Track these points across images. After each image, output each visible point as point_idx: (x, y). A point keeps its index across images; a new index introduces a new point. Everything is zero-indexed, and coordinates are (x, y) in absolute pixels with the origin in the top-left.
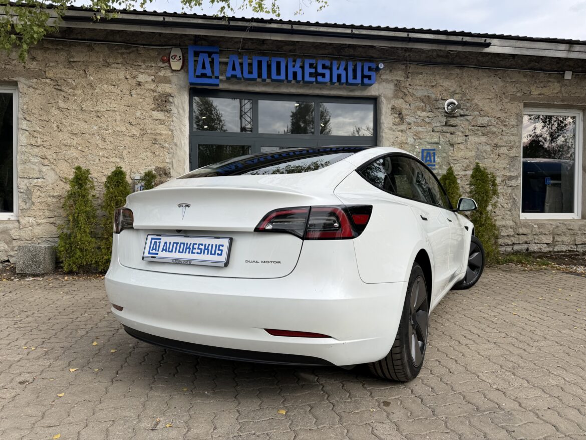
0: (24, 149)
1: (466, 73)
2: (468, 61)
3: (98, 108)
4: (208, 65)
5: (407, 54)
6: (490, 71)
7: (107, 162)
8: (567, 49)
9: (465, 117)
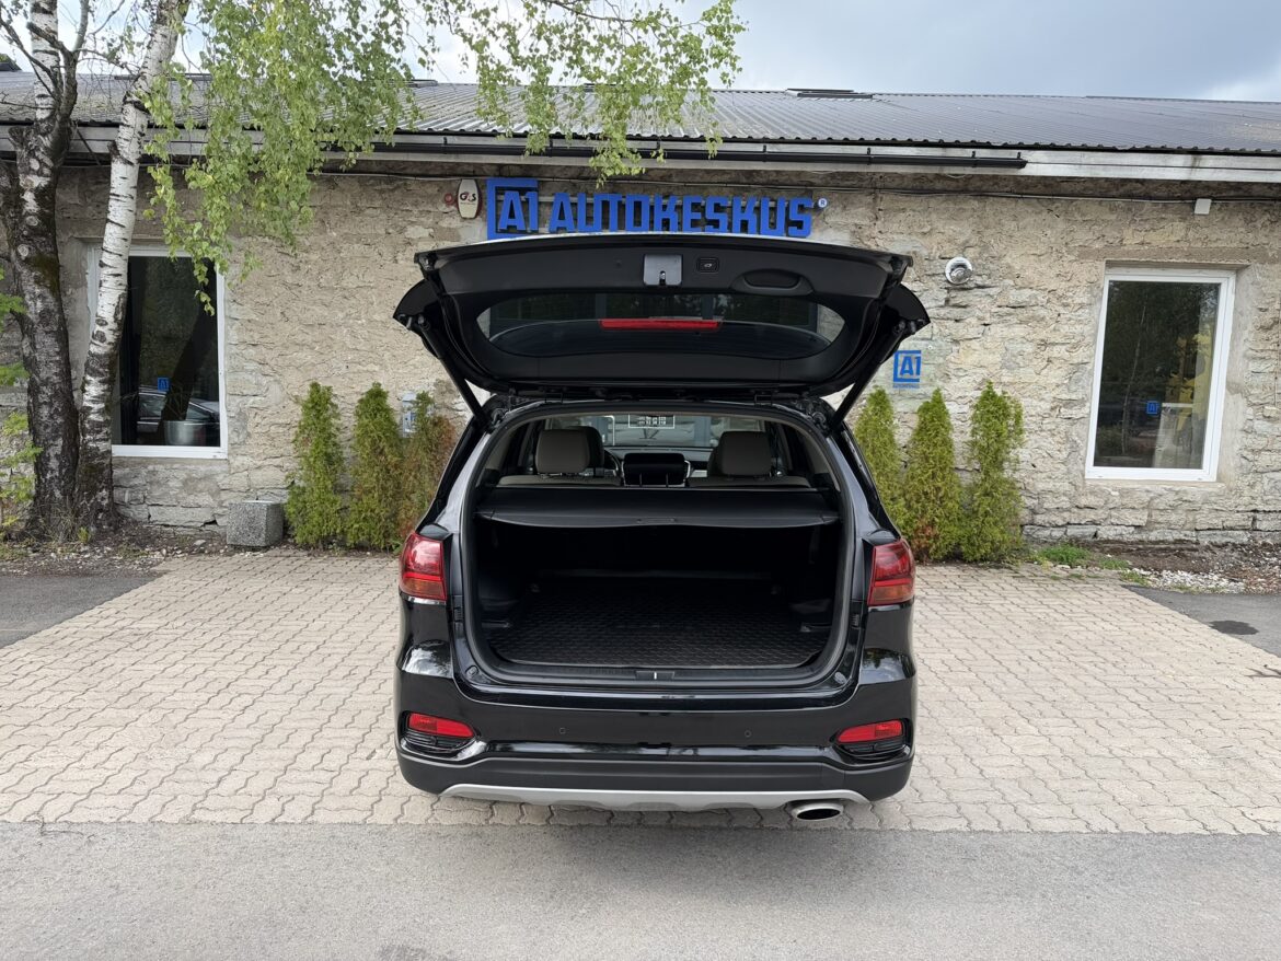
0: (234, 350)
1: (991, 207)
3: (344, 284)
4: (518, 211)
6: (1039, 203)
7: (359, 372)
8: (1189, 164)
9: (986, 290)
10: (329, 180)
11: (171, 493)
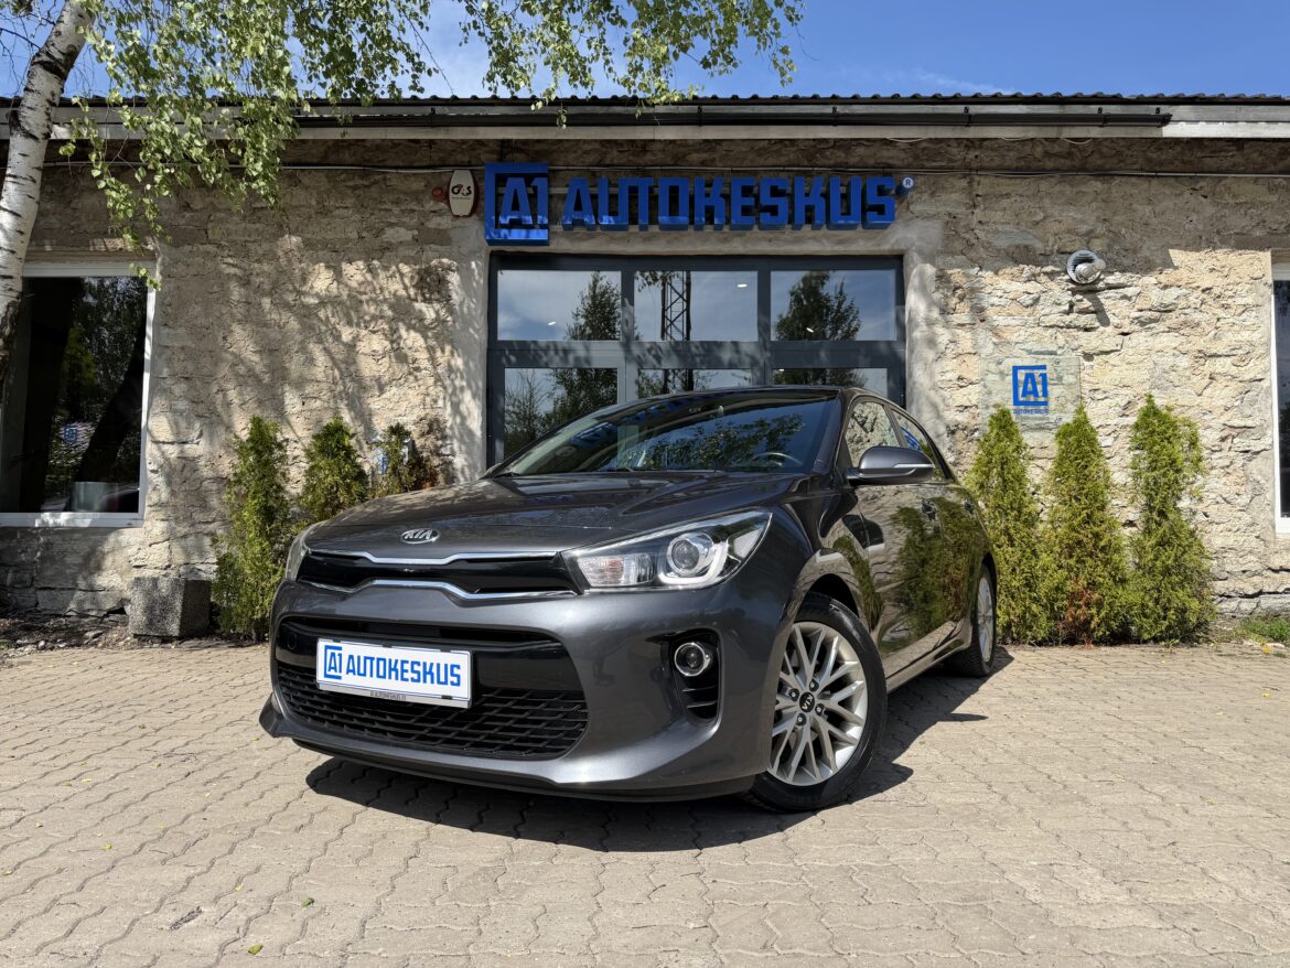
1: (1118, 188)
2: (1120, 161)
4: (524, 203)
5: (972, 155)
6: (1181, 183)
7: (318, 409)
9: (1121, 290)
10: (291, 176)
11: (68, 572)
